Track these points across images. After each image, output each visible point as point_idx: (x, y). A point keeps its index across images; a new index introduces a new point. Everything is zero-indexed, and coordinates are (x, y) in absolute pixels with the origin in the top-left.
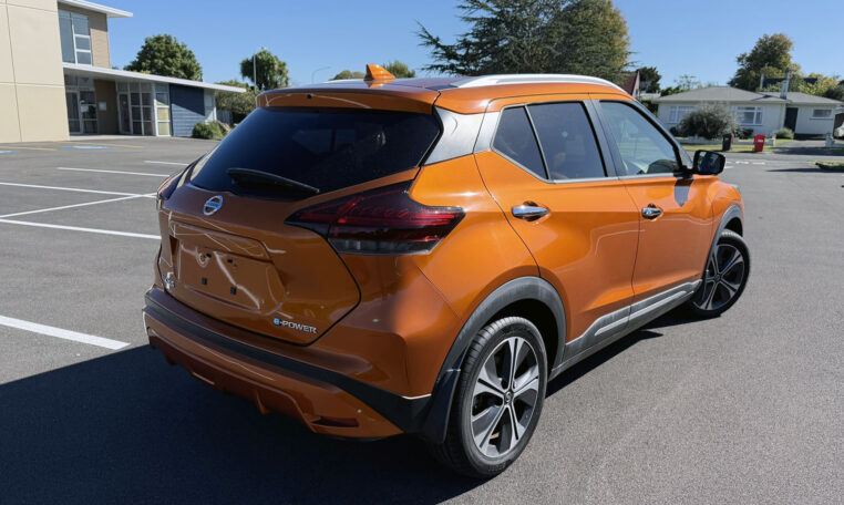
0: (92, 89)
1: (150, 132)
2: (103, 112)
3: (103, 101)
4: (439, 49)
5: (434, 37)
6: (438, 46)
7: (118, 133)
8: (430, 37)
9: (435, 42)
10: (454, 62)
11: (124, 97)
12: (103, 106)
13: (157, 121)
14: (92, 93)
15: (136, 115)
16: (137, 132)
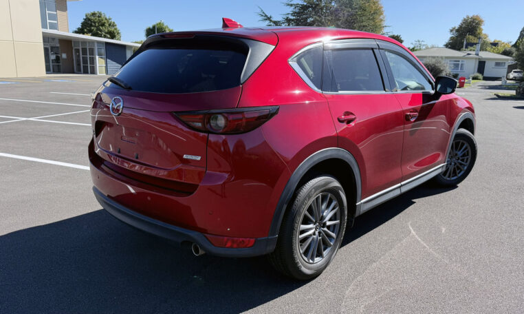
1: (93, 72)
3: (64, 53)
5: (269, 16)
6: (271, 21)
7: (73, 73)
8: (266, 16)
9: (269, 19)
11: (77, 51)
12: (64, 56)
13: (98, 65)
14: (57, 47)
15: (85, 61)
16: (86, 72)
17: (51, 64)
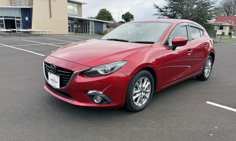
0: (77, 22)
1: (89, 33)
2: (79, 28)
3: (80, 25)
4: (159, 9)
5: (157, 6)
6: (159, 8)
7: (83, 33)
8: (156, 6)
9: (157, 7)
10: (163, 13)
11: (84, 24)
12: (79, 26)
13: (91, 30)
14: (77, 23)
15: (87, 29)
16: (87, 33)
17: (74, 29)
